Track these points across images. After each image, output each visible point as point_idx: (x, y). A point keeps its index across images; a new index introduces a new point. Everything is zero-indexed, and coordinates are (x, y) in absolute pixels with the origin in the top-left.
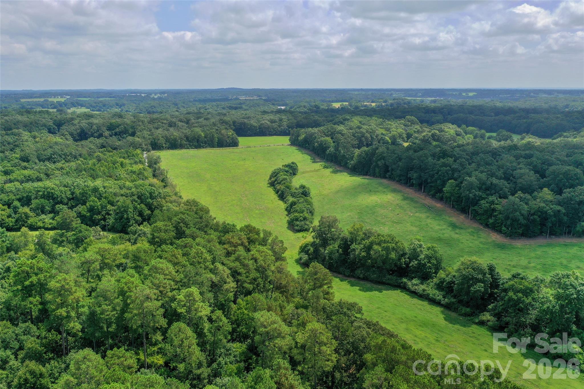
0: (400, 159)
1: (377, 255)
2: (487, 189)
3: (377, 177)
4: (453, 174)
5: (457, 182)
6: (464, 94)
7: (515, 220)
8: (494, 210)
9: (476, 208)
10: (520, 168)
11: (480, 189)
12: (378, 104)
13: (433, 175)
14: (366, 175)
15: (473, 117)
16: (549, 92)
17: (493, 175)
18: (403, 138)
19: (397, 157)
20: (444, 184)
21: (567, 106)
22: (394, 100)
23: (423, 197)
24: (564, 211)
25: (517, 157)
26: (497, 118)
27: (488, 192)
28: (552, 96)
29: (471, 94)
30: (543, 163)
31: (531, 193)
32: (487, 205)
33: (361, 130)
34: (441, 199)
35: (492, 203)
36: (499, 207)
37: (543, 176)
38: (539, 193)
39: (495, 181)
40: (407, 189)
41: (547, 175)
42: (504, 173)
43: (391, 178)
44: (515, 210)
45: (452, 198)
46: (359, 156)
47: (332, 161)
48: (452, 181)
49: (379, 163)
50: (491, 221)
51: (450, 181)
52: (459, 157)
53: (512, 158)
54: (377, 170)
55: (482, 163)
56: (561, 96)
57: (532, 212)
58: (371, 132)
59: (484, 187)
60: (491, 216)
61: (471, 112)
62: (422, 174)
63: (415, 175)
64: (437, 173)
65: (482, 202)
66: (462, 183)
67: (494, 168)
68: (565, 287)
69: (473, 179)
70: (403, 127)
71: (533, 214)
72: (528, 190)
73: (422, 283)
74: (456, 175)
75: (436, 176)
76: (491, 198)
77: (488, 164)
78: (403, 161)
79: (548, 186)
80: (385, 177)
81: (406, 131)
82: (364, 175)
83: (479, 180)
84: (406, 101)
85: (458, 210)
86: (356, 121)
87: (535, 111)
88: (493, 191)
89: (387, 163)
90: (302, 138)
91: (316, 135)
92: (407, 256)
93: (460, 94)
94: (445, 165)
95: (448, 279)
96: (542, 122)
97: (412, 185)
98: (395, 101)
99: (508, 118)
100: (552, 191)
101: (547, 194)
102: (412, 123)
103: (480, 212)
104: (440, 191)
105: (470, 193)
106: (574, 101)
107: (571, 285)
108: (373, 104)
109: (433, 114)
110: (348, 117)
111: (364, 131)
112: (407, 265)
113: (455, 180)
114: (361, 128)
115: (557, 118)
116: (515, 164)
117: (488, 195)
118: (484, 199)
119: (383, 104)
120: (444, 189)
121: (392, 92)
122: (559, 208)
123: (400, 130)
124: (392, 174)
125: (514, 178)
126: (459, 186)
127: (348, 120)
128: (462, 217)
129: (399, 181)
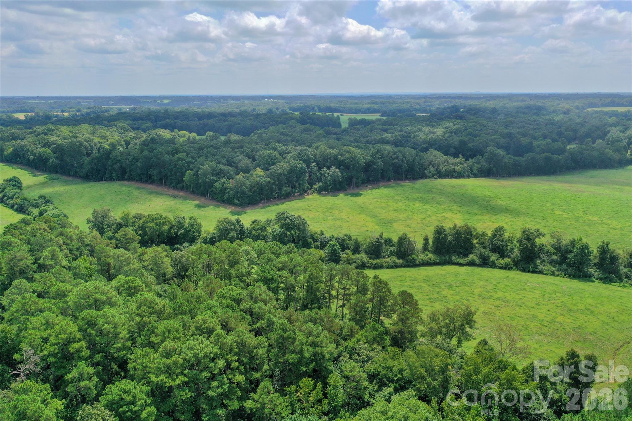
0: (137, 160)
1: (152, 230)
2: (218, 174)
3: (114, 180)
4: (189, 166)
5: (194, 172)
6: (159, 101)
7: (243, 193)
8: (226, 188)
9: (213, 189)
10: (238, 156)
11: (213, 174)
12: (71, 113)
13: (172, 169)
14: (102, 180)
15: (181, 122)
16: (236, 98)
17: (219, 163)
18: (122, 145)
19: (133, 159)
20: (183, 175)
21: (254, 110)
22: (89, 108)
23: (166, 190)
24: (272, 181)
25: (233, 148)
26: (201, 122)
27: (219, 176)
28: (239, 102)
29: (166, 101)
30: (252, 151)
31: (248, 173)
32: (220, 186)
33: (78, 139)
34: (182, 189)
35: (224, 183)
36: (229, 186)
37: (254, 160)
38: (254, 171)
39: (222, 167)
40: (150, 186)
41: (256, 159)
42: (227, 161)
43: (130, 179)
44: (241, 185)
45: (192, 186)
46: (90, 163)
47: (56, 172)
48: (190, 171)
49: (115, 166)
50: (225, 197)
51: (188, 172)
52: (190, 153)
53: (229, 150)
54: (114, 174)
55: (209, 155)
56: (246, 102)
57: (253, 185)
58: (88, 141)
59: (215, 172)
60: (224, 194)
61: (176, 118)
62: (162, 170)
63: (155, 172)
64: (175, 167)
65: (216, 184)
66: (198, 172)
67: (219, 157)
68: (284, 219)
69: (206, 167)
70: (119, 135)
71: (254, 187)
72: (247, 170)
73: (191, 245)
74: (191, 166)
75: (175, 170)
76: (223, 180)
77: (213, 155)
78: (141, 160)
79: (259, 166)
80: (123, 179)
81: (122, 138)
82: (99, 181)
83: (210, 166)
84: (103, 109)
85: (198, 194)
86: (65, 131)
87: (231, 115)
88: (222, 175)
89: (124, 165)
90: (9, 152)
91: (28, 147)
92: (175, 228)
93: (155, 101)
94: (179, 159)
95: (209, 237)
96: (239, 124)
97: (153, 182)
98: (91, 110)
99: (210, 121)
100: (262, 169)
101: (259, 172)
102: (124, 131)
103: (216, 191)
104: (181, 181)
105: (206, 178)
106: (258, 106)
107: (287, 217)
108: (66, 114)
109: (141, 121)
110: (53, 128)
111: (82, 140)
112: (176, 234)
113: (192, 170)
114: (77, 137)
115: (250, 119)
116: (233, 153)
117: (219, 178)
118: (217, 181)
119: (78, 114)
120: (184, 179)
121: (79, 100)
122: (269, 179)
123: (117, 138)
124: (131, 175)
125: (235, 163)
126: (196, 174)
127: (53, 130)
128: (203, 199)
129: (140, 180)
